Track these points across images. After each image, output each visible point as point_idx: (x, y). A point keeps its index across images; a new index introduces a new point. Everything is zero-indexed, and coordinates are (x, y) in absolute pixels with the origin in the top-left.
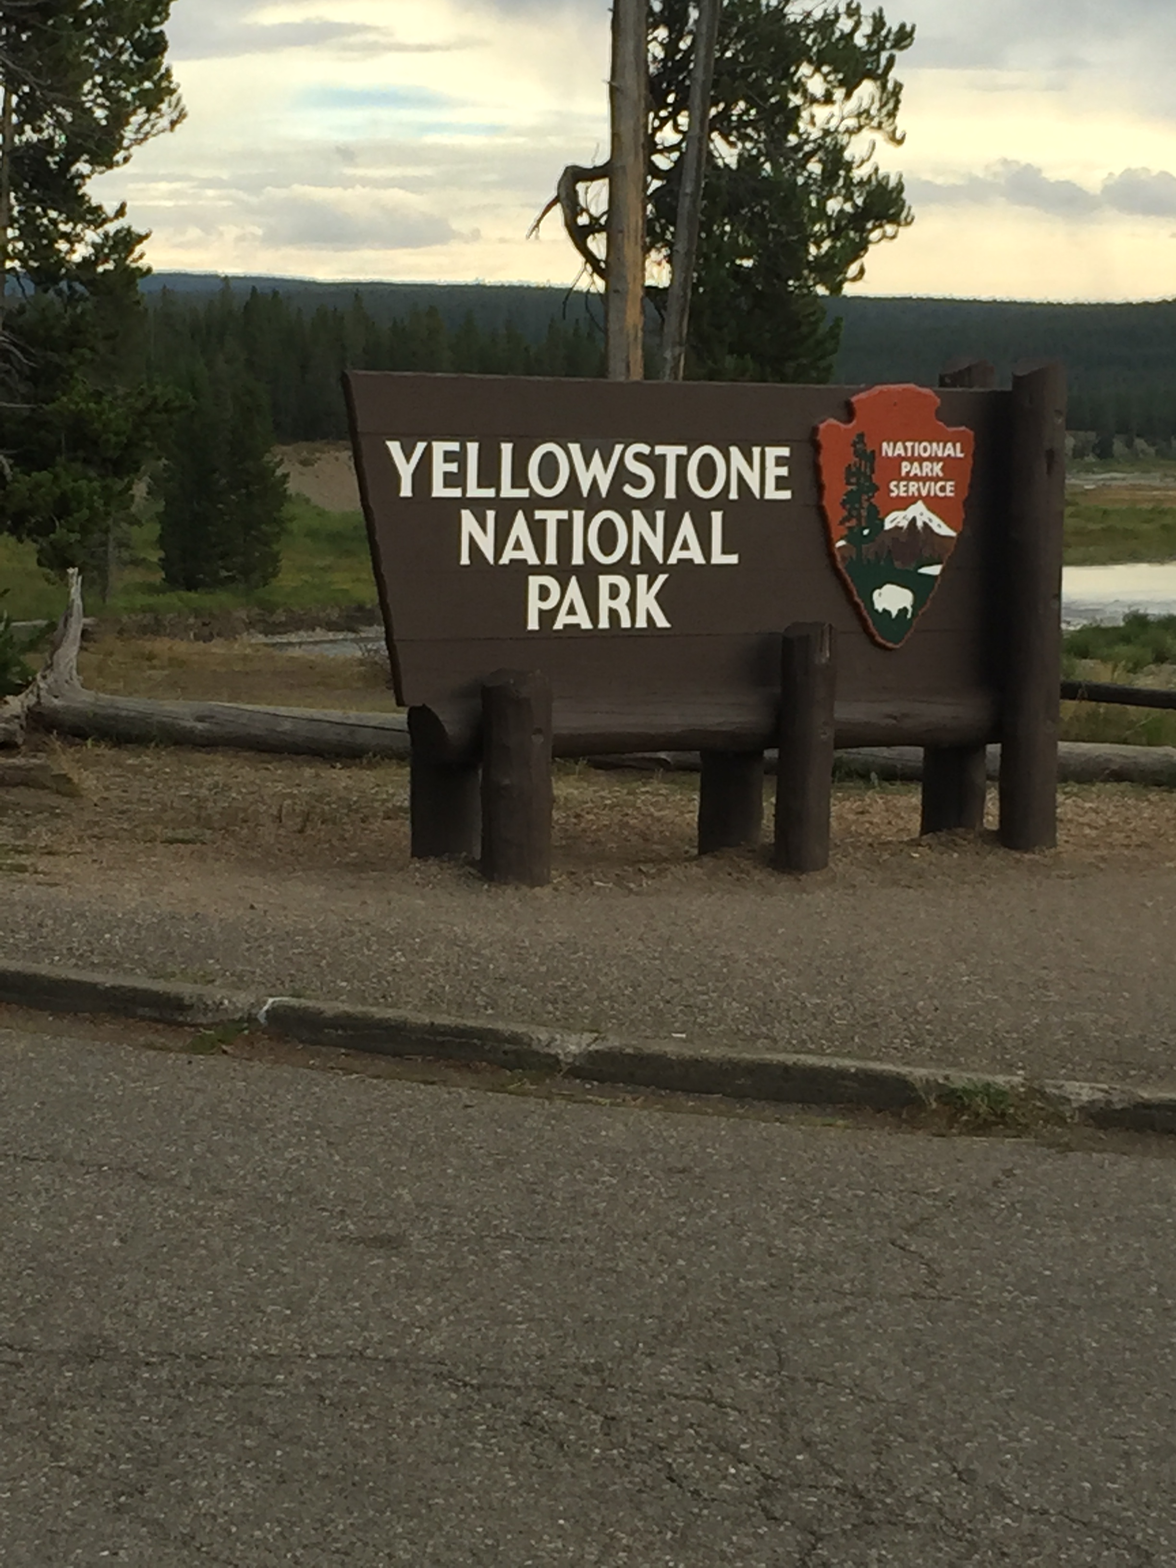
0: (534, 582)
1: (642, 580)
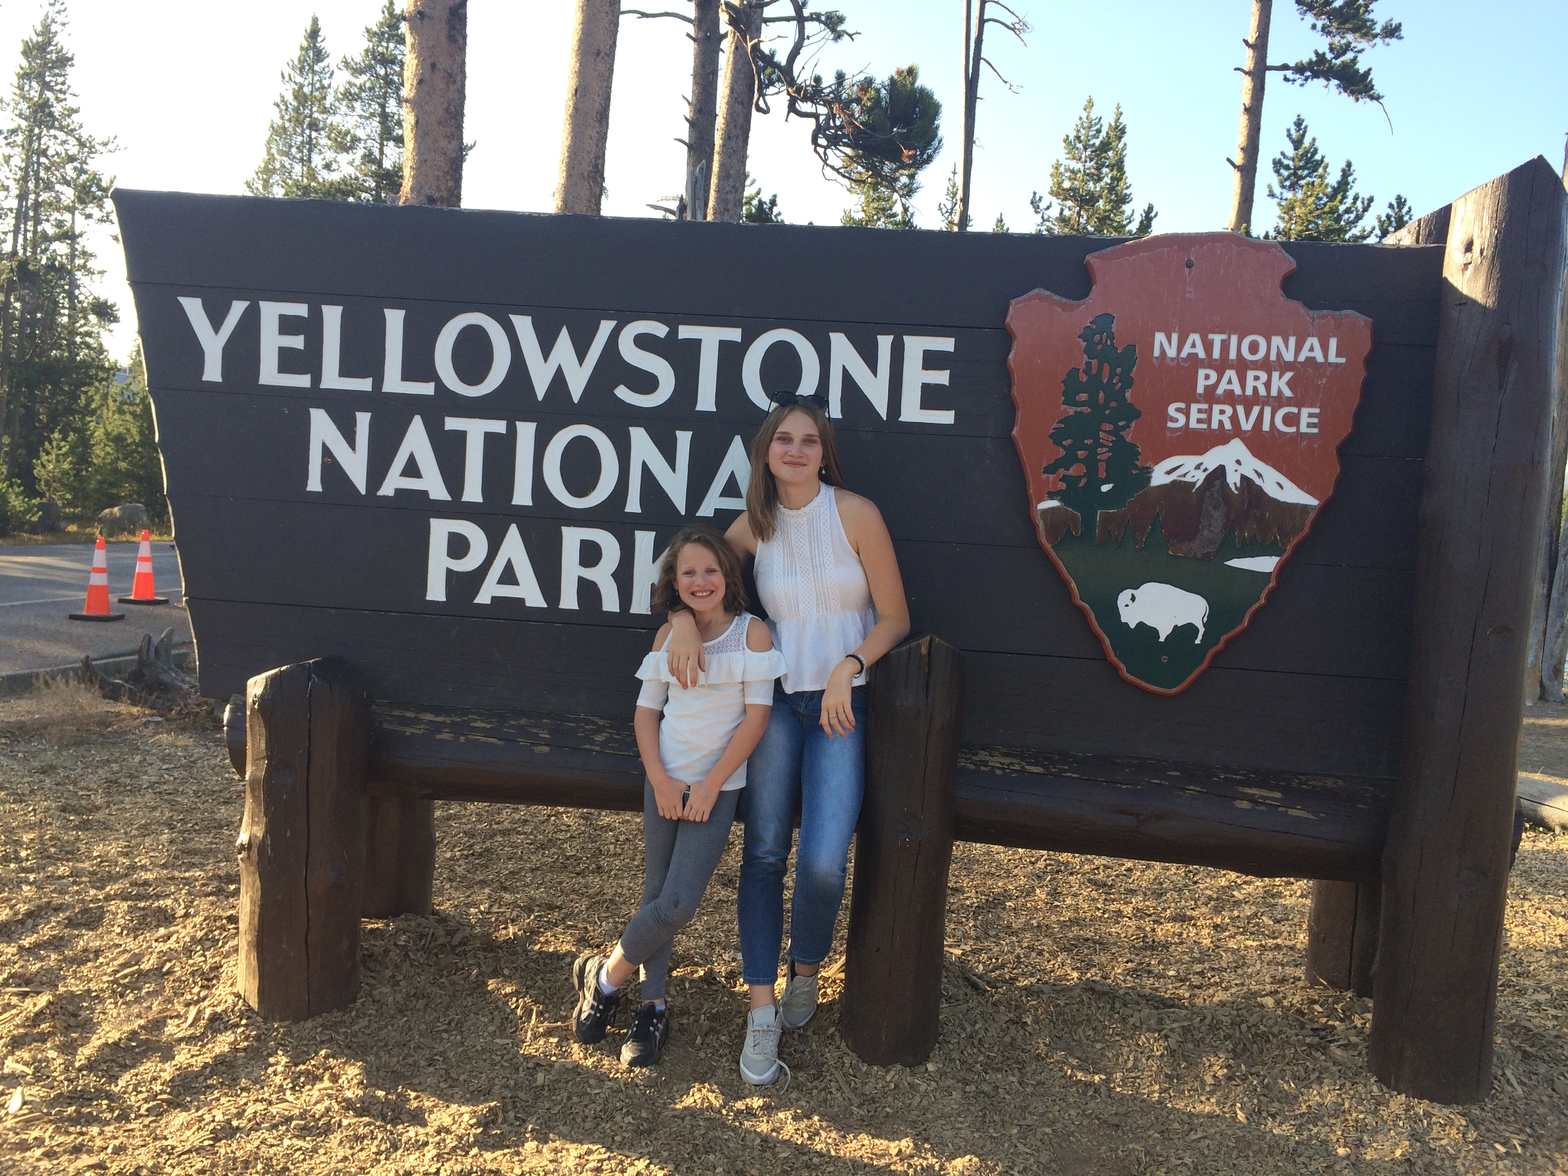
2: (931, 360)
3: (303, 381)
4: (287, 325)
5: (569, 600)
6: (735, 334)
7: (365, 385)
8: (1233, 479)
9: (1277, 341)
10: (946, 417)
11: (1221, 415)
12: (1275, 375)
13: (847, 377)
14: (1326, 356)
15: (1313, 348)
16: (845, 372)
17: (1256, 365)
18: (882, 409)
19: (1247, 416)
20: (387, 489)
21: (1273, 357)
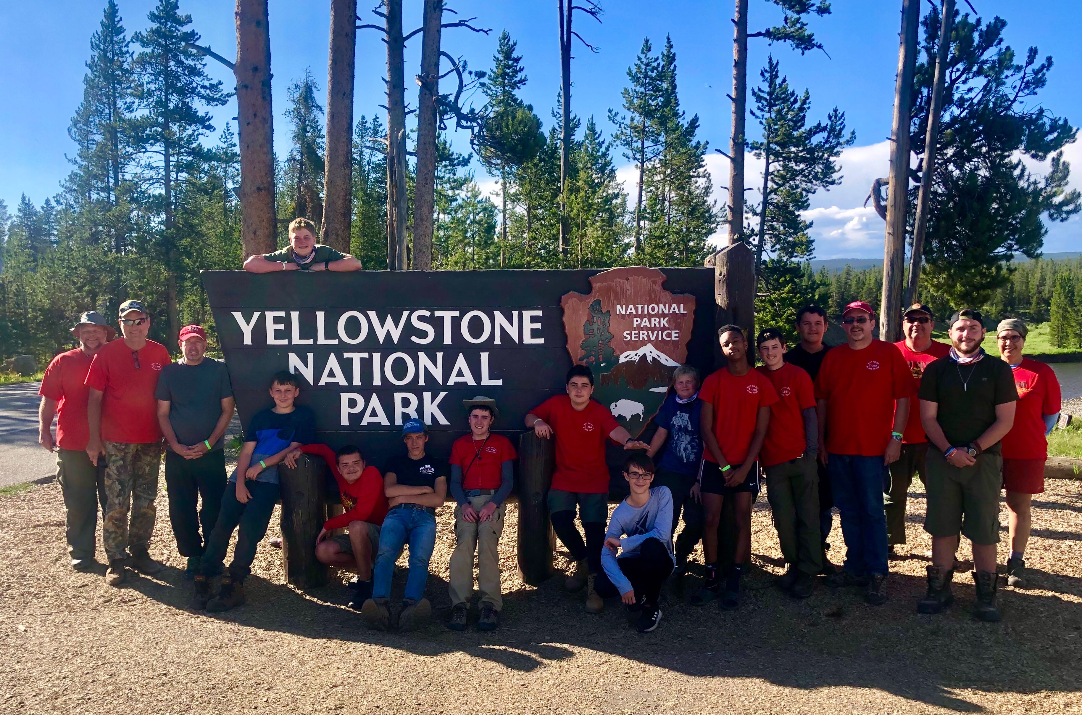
0: (345, 397)
1: (427, 396)
2: (534, 319)
3: (285, 342)
4: (277, 320)
5: (399, 421)
6: (457, 314)
7: (310, 342)
8: (649, 359)
9: (661, 306)
10: (541, 341)
11: (643, 335)
12: (662, 319)
13: (502, 328)
14: (679, 310)
15: (674, 308)
16: (501, 326)
17: (654, 316)
18: (516, 339)
19: (653, 334)
20: (322, 383)
21: (660, 312)
